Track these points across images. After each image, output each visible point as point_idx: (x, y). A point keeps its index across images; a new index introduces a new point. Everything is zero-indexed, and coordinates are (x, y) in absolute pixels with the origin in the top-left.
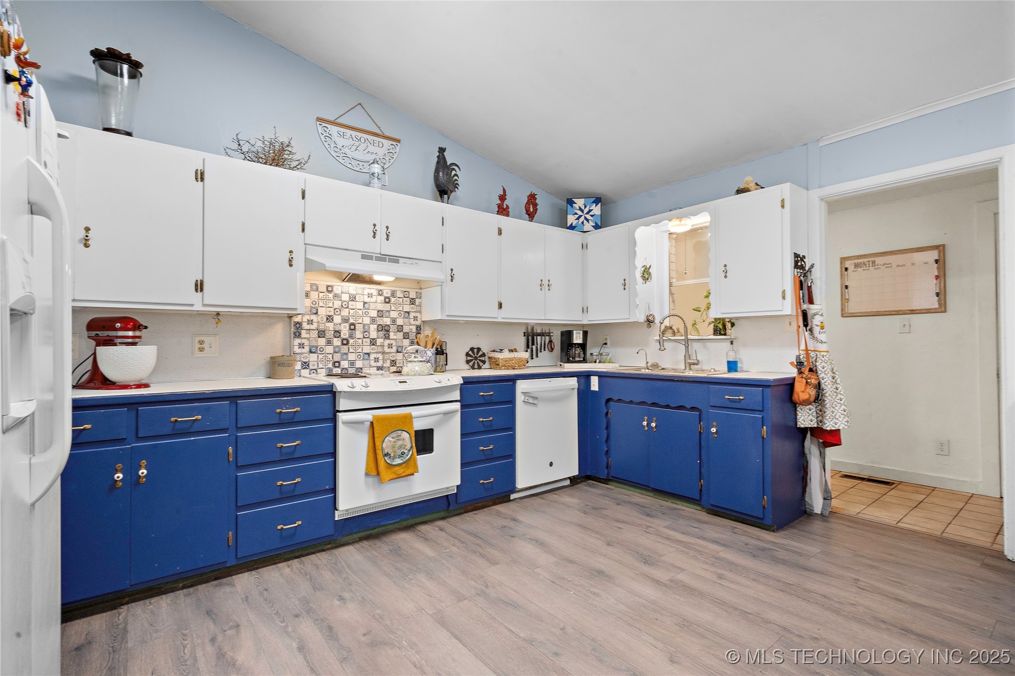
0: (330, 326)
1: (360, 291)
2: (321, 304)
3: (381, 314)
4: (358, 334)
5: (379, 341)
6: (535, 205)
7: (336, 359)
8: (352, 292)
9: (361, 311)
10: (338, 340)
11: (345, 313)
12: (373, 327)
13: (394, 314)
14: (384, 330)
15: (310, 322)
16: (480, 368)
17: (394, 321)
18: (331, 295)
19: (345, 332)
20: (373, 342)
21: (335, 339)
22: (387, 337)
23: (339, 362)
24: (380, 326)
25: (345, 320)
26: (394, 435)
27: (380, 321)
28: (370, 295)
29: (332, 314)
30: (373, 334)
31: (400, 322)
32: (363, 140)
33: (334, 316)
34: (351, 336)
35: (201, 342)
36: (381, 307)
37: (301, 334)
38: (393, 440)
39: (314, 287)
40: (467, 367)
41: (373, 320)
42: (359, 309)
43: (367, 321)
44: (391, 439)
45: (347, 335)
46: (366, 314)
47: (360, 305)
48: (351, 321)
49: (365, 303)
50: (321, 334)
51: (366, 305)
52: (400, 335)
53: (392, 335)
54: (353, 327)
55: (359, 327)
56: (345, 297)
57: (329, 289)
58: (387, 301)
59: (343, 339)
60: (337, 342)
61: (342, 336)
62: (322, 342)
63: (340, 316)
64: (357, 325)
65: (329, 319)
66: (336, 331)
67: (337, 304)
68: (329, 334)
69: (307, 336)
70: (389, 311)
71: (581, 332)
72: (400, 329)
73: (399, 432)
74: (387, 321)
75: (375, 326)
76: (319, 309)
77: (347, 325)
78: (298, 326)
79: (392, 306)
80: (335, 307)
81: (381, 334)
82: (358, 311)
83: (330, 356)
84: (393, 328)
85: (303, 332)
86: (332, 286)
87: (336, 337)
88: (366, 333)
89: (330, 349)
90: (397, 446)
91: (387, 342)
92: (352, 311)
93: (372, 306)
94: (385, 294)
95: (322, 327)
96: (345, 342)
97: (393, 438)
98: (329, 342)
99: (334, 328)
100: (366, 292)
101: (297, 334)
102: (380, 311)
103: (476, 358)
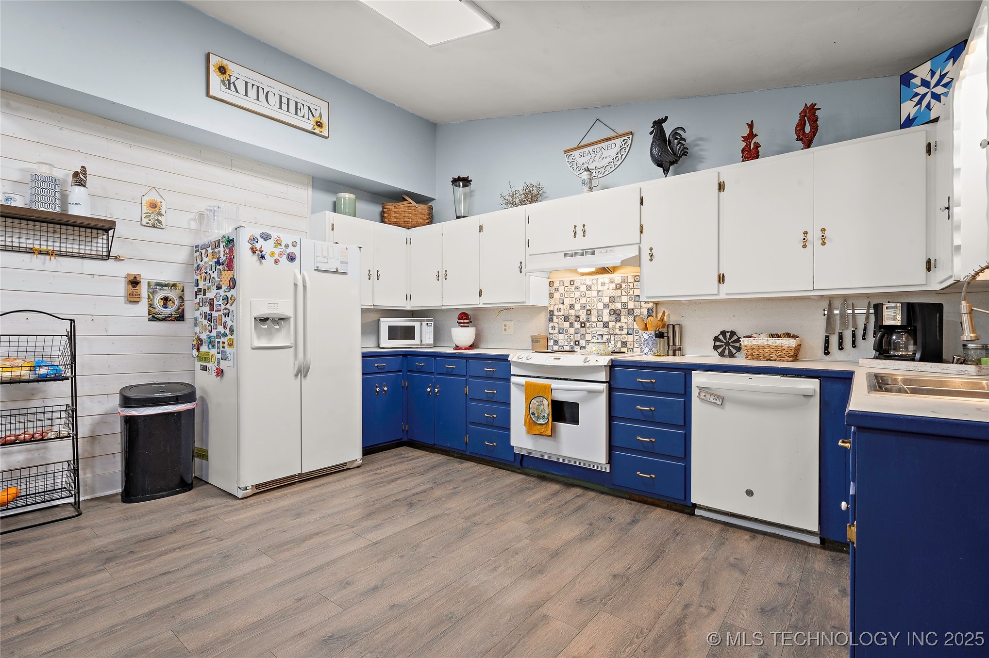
0: (572, 312)
1: (595, 282)
2: (566, 296)
3: (612, 299)
4: (594, 318)
5: (611, 324)
6: (814, 121)
7: (576, 339)
8: (589, 283)
9: (596, 298)
10: (578, 324)
11: (583, 301)
12: (606, 311)
13: (625, 299)
14: (616, 314)
15: (559, 310)
16: (732, 355)
17: (625, 305)
18: (573, 288)
19: (583, 317)
20: (606, 325)
21: (576, 323)
22: (618, 320)
23: (578, 341)
24: (612, 311)
25: (583, 307)
26: (538, 399)
27: (612, 306)
28: (603, 284)
29: (574, 302)
30: (606, 318)
31: (631, 306)
32: (598, 150)
33: (575, 304)
34: (588, 320)
35: (505, 326)
36: (612, 293)
37: (553, 319)
38: (537, 403)
39: (562, 283)
40: (716, 354)
41: (606, 306)
42: (593, 297)
43: (600, 306)
44: (536, 402)
45: (585, 319)
46: (600, 300)
47: (594, 294)
48: (588, 307)
49: (599, 291)
50: (566, 319)
51: (600, 293)
52: (631, 318)
53: (623, 319)
54: (589, 313)
55: (594, 312)
56: (583, 288)
57: (572, 283)
58: (619, 287)
59: (581, 323)
60: (577, 325)
61: (581, 320)
62: (567, 324)
63: (579, 304)
64: (592, 311)
65: (572, 307)
66: (576, 316)
67: (578, 294)
68: (572, 319)
69: (557, 321)
70: (620, 297)
71: (899, 305)
72: (631, 312)
73: (542, 398)
74: (618, 306)
75: (608, 311)
76: (565, 299)
77: (585, 311)
78: (551, 313)
79: (623, 291)
80: (576, 297)
81: (613, 317)
82: (593, 298)
83: (572, 336)
84: (624, 312)
85: (555, 318)
86: (573, 281)
87: (576, 321)
88: (600, 317)
89: (572, 331)
90: (541, 409)
91: (618, 324)
92: (588, 299)
93: (605, 293)
94: (617, 282)
95: (567, 314)
96: (583, 325)
97: (537, 402)
98: (572, 325)
99: (575, 314)
100: (600, 281)
101: (551, 319)
102: (612, 297)
103: (727, 344)
